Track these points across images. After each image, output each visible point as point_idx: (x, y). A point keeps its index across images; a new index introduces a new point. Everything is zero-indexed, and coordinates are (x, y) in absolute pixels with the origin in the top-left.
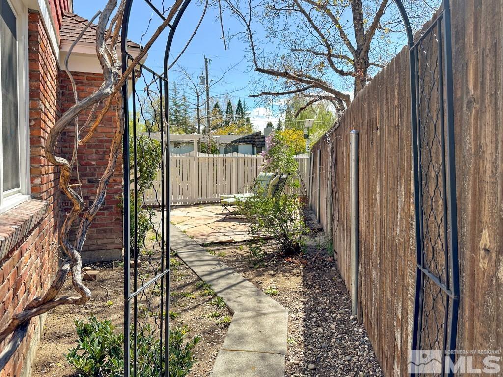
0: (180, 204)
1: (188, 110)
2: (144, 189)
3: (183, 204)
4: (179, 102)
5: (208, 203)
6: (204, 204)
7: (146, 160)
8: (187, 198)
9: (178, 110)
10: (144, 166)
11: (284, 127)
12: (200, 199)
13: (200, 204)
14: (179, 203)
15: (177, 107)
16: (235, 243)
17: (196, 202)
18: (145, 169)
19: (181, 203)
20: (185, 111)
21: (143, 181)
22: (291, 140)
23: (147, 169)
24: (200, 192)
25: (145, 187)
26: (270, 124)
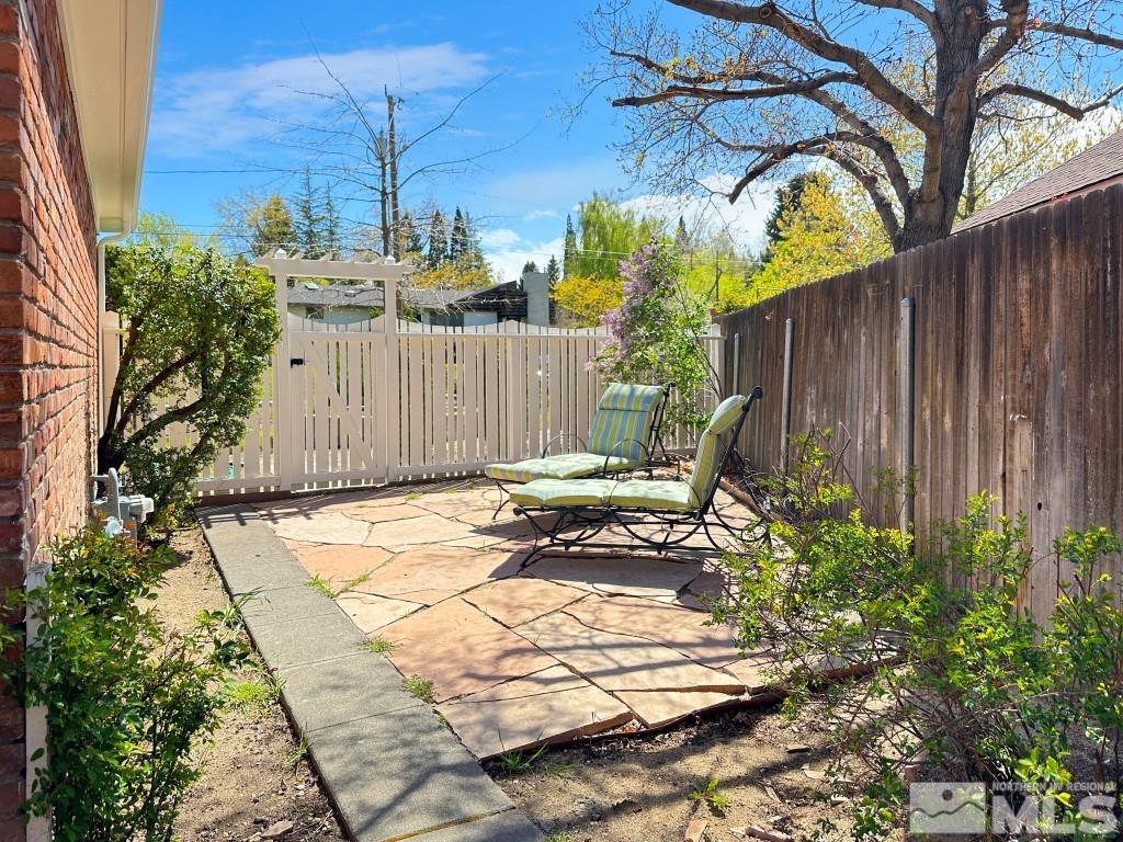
0: (340, 486)
1: (338, 230)
2: (216, 445)
3: (349, 486)
4: (317, 213)
5: (429, 481)
6: (420, 483)
7: (222, 344)
8: (364, 467)
9: (315, 230)
10: (215, 366)
11: (561, 275)
12: (404, 469)
13: (405, 483)
14: (335, 484)
15: (312, 222)
16: (650, 734)
17: (392, 478)
18: (218, 373)
19: (344, 483)
20: (332, 233)
21: (207, 417)
22: (585, 302)
23: (226, 373)
24: (404, 447)
25: (216, 439)
26: (529, 268)
